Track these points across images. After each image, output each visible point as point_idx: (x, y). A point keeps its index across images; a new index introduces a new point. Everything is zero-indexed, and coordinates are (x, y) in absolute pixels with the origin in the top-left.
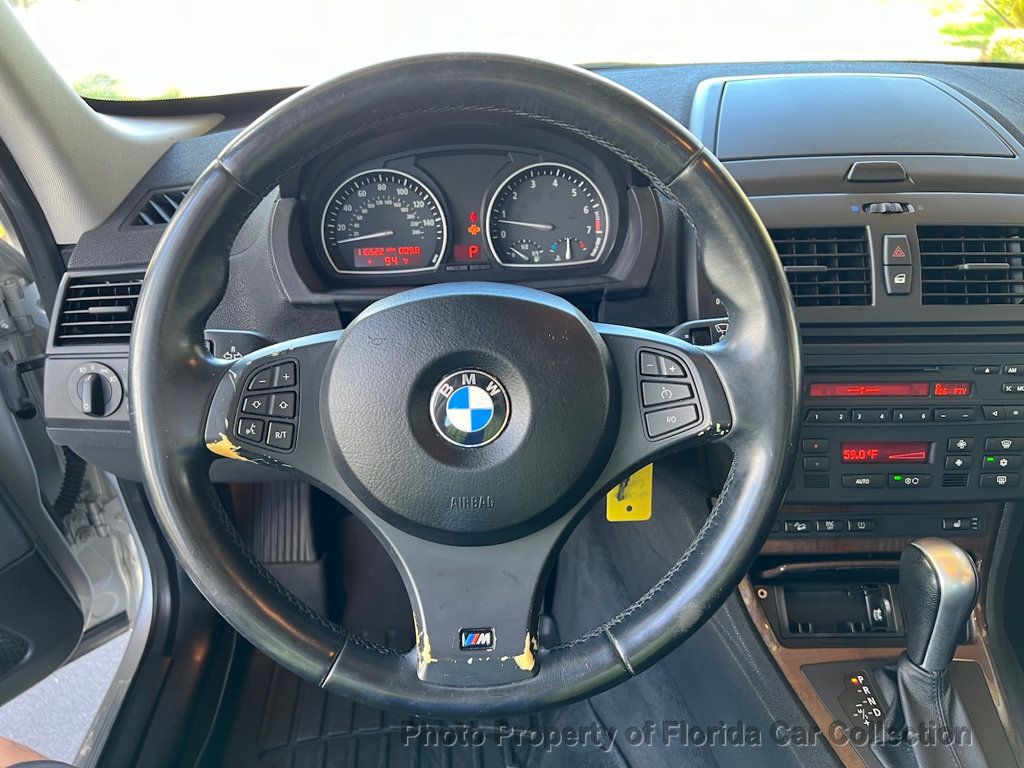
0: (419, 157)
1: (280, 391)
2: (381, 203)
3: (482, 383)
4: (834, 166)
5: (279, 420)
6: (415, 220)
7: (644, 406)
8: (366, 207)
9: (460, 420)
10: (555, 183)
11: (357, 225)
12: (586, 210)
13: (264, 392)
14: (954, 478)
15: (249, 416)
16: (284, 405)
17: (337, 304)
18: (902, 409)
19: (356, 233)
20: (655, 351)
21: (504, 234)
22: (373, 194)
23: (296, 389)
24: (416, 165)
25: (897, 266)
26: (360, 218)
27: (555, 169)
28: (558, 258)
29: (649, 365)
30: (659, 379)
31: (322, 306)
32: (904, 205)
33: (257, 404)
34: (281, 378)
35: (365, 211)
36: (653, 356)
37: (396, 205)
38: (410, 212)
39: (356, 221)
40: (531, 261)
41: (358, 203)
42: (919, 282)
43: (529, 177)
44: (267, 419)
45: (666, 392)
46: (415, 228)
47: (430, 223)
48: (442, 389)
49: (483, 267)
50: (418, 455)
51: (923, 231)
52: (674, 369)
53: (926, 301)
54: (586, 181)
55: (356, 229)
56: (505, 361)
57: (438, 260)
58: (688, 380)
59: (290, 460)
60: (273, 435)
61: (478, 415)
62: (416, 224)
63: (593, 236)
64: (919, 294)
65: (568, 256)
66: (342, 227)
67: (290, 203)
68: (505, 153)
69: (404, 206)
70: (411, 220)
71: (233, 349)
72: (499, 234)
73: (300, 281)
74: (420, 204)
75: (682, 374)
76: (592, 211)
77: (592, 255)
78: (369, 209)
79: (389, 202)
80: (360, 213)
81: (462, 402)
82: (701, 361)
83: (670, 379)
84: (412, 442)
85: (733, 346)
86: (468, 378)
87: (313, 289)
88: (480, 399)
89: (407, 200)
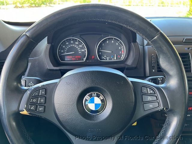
0: (81, 35)
1: (41, 96)
2: (71, 46)
5: (41, 105)
6: (80, 50)
7: (143, 102)
8: (68, 46)
10: (113, 42)
11: (66, 51)
12: (120, 48)
13: (37, 97)
15: (32, 104)
16: (42, 101)
17: (60, 70)
19: (66, 53)
20: (146, 86)
21: (100, 53)
22: (70, 44)
23: (46, 96)
24: (80, 37)
26: (67, 49)
27: (113, 38)
28: (113, 59)
29: (144, 90)
30: (147, 94)
31: (56, 70)
33: (34, 100)
34: (41, 93)
35: (68, 47)
36: (146, 88)
37: (75, 46)
38: (79, 48)
39: (66, 50)
40: (106, 60)
41: (66, 45)
43: (107, 40)
44: (37, 104)
45: (149, 98)
46: (80, 52)
47: (83, 50)
49: (95, 61)
50: (80, 117)
52: (150, 91)
54: (120, 41)
55: (66, 52)
56: (105, 90)
57: (85, 59)
58: (156, 95)
59: (44, 116)
60: (39, 109)
62: (80, 51)
63: (121, 54)
65: (115, 58)
66: (62, 51)
67: (50, 45)
68: (101, 34)
69: (77, 46)
70: (79, 50)
71: (31, 82)
72: (99, 53)
73: (51, 64)
74: (81, 46)
75: (154, 93)
76: (121, 48)
77: (121, 58)
78: (69, 47)
79: (74, 45)
80: (67, 48)
81: (92, 101)
82: (159, 90)
83: (151, 95)
84: (78, 113)
85: (168, 85)
87: (54, 66)
88: (97, 100)
89: (78, 45)
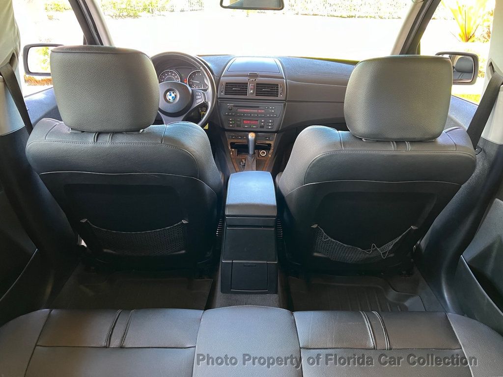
0: (176, 68)
2: (169, 76)
3: (173, 93)
4: (245, 73)
7: (196, 99)
9: (170, 98)
10: (200, 74)
14: (262, 127)
18: (252, 114)
25: (251, 89)
26: (166, 79)
29: (197, 94)
32: (255, 80)
36: (198, 92)
41: (165, 76)
42: (255, 92)
43: (196, 73)
45: (199, 97)
47: (178, 80)
48: (168, 93)
50: (165, 101)
51: (257, 84)
52: (200, 94)
53: (256, 95)
56: (176, 90)
58: (202, 95)
61: (173, 97)
64: (255, 94)
66: (162, 80)
68: (191, 68)
72: (190, 83)
74: (176, 77)
81: (170, 95)
82: (204, 94)
85: (207, 92)
86: (172, 92)
88: (173, 95)
89: (174, 76)
